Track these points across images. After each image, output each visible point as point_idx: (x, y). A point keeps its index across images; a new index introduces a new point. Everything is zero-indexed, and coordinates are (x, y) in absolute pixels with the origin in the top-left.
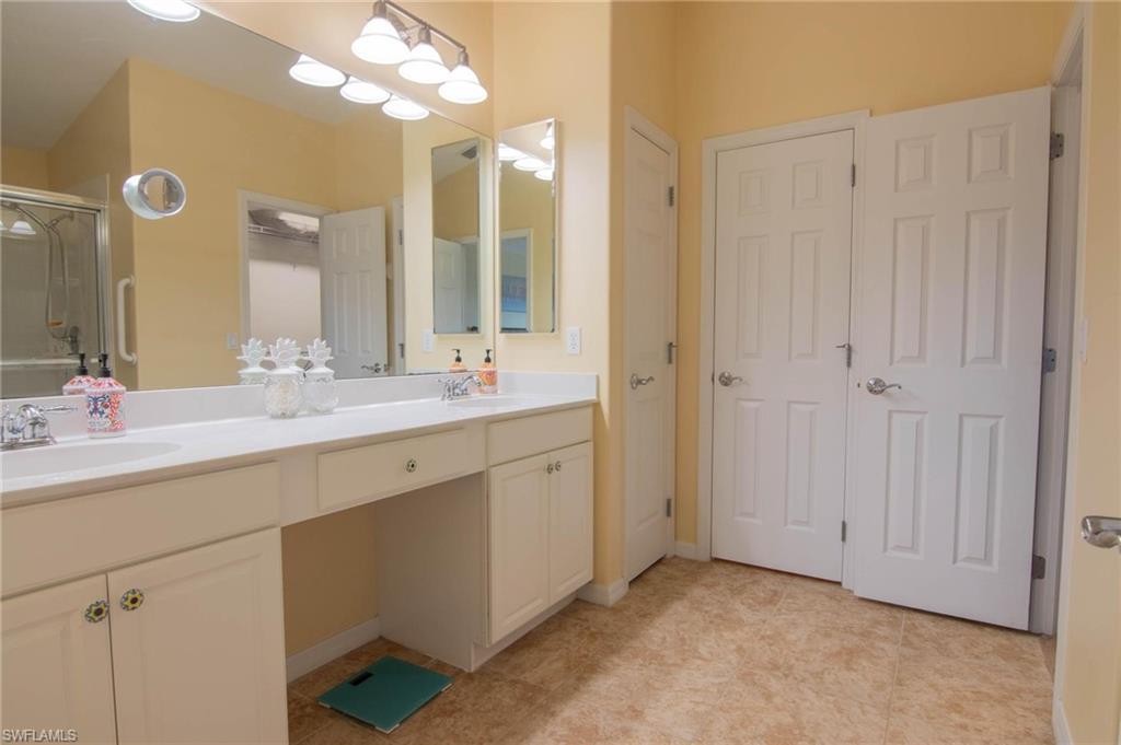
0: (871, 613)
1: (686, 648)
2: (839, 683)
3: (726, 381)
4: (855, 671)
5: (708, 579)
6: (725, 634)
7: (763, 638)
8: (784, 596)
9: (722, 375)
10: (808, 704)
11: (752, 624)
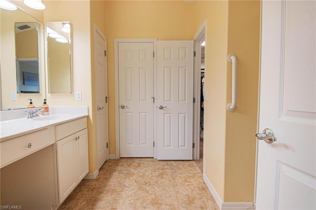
0: (162, 163)
1: (122, 185)
2: (162, 183)
3: (123, 107)
4: (164, 178)
5: (121, 164)
6: (130, 178)
7: (140, 176)
8: (142, 164)
9: (121, 106)
10: (157, 191)
11: (137, 173)
